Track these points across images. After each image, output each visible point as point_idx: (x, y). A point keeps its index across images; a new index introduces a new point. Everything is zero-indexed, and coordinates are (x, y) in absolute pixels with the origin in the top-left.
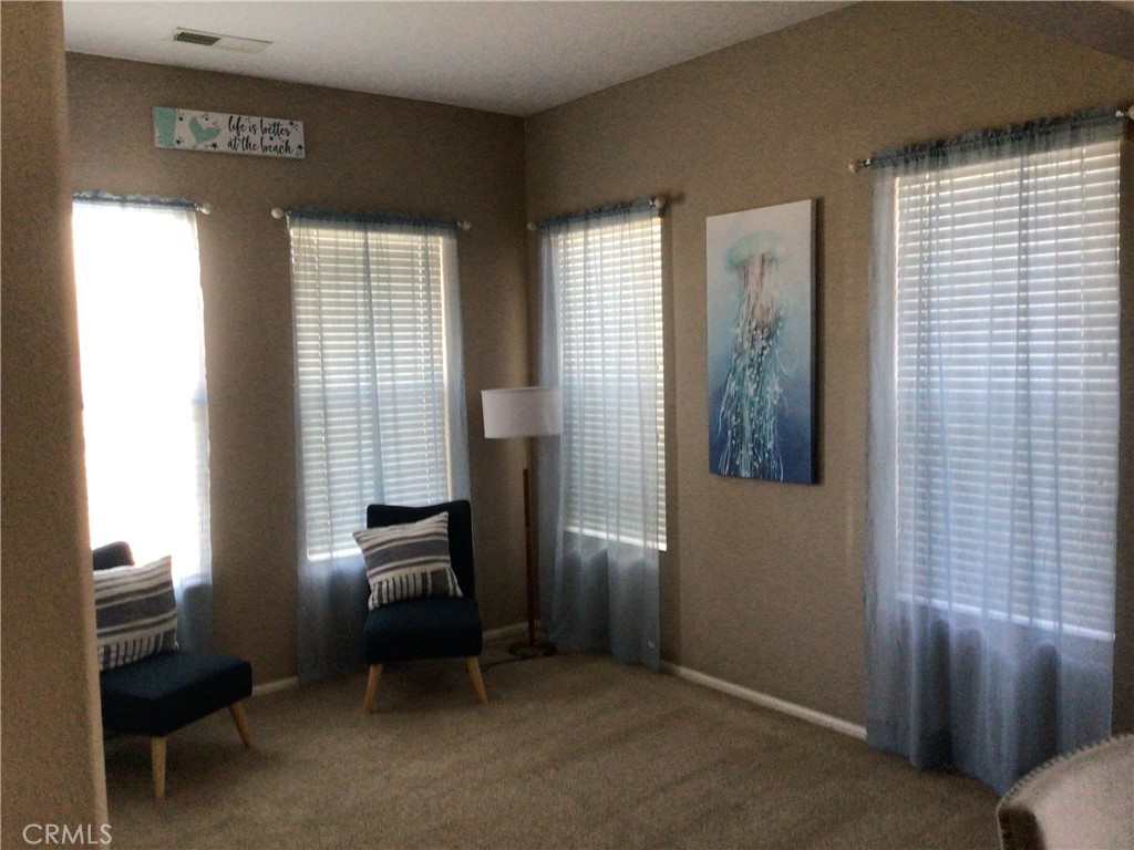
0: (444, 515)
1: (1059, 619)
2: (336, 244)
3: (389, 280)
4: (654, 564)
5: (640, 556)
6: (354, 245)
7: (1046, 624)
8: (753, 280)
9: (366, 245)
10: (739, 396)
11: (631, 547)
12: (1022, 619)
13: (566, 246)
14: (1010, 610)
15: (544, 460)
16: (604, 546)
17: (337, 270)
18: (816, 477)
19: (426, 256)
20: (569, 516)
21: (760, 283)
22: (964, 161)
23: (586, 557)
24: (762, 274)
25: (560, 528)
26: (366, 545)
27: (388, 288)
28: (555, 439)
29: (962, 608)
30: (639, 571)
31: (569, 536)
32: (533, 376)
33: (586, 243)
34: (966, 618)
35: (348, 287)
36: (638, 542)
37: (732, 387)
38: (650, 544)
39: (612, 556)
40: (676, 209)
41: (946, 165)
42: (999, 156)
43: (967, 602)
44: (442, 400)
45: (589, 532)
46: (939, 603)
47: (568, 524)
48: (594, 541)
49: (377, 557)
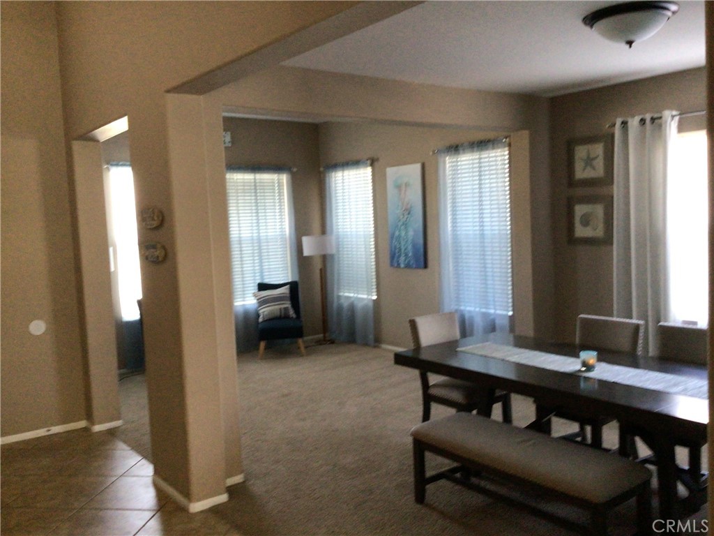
0: (288, 286)
1: (495, 309)
2: (243, 179)
3: (264, 192)
4: (371, 304)
5: (366, 302)
6: (250, 179)
7: (492, 311)
8: (403, 192)
9: (255, 179)
10: (399, 236)
11: (363, 299)
12: (484, 310)
13: (335, 177)
14: (480, 308)
15: (328, 265)
16: (352, 299)
17: (244, 189)
18: (426, 266)
19: (278, 182)
20: (339, 289)
21: (405, 193)
22: (464, 153)
23: (345, 304)
24: (405, 191)
25: (335, 294)
26: (258, 298)
27: (264, 196)
28: (332, 256)
29: (468, 308)
30: (365, 308)
31: (339, 297)
32: (324, 230)
33: (343, 176)
34: (470, 312)
35: (248, 196)
36: (365, 296)
37: (397, 233)
38: (370, 297)
39: (356, 303)
40: (376, 163)
41: (459, 154)
42: (473, 151)
43: (470, 306)
44: (286, 241)
45: (347, 294)
46: (462, 308)
47: (338, 292)
48: (348, 298)
49: (262, 302)
